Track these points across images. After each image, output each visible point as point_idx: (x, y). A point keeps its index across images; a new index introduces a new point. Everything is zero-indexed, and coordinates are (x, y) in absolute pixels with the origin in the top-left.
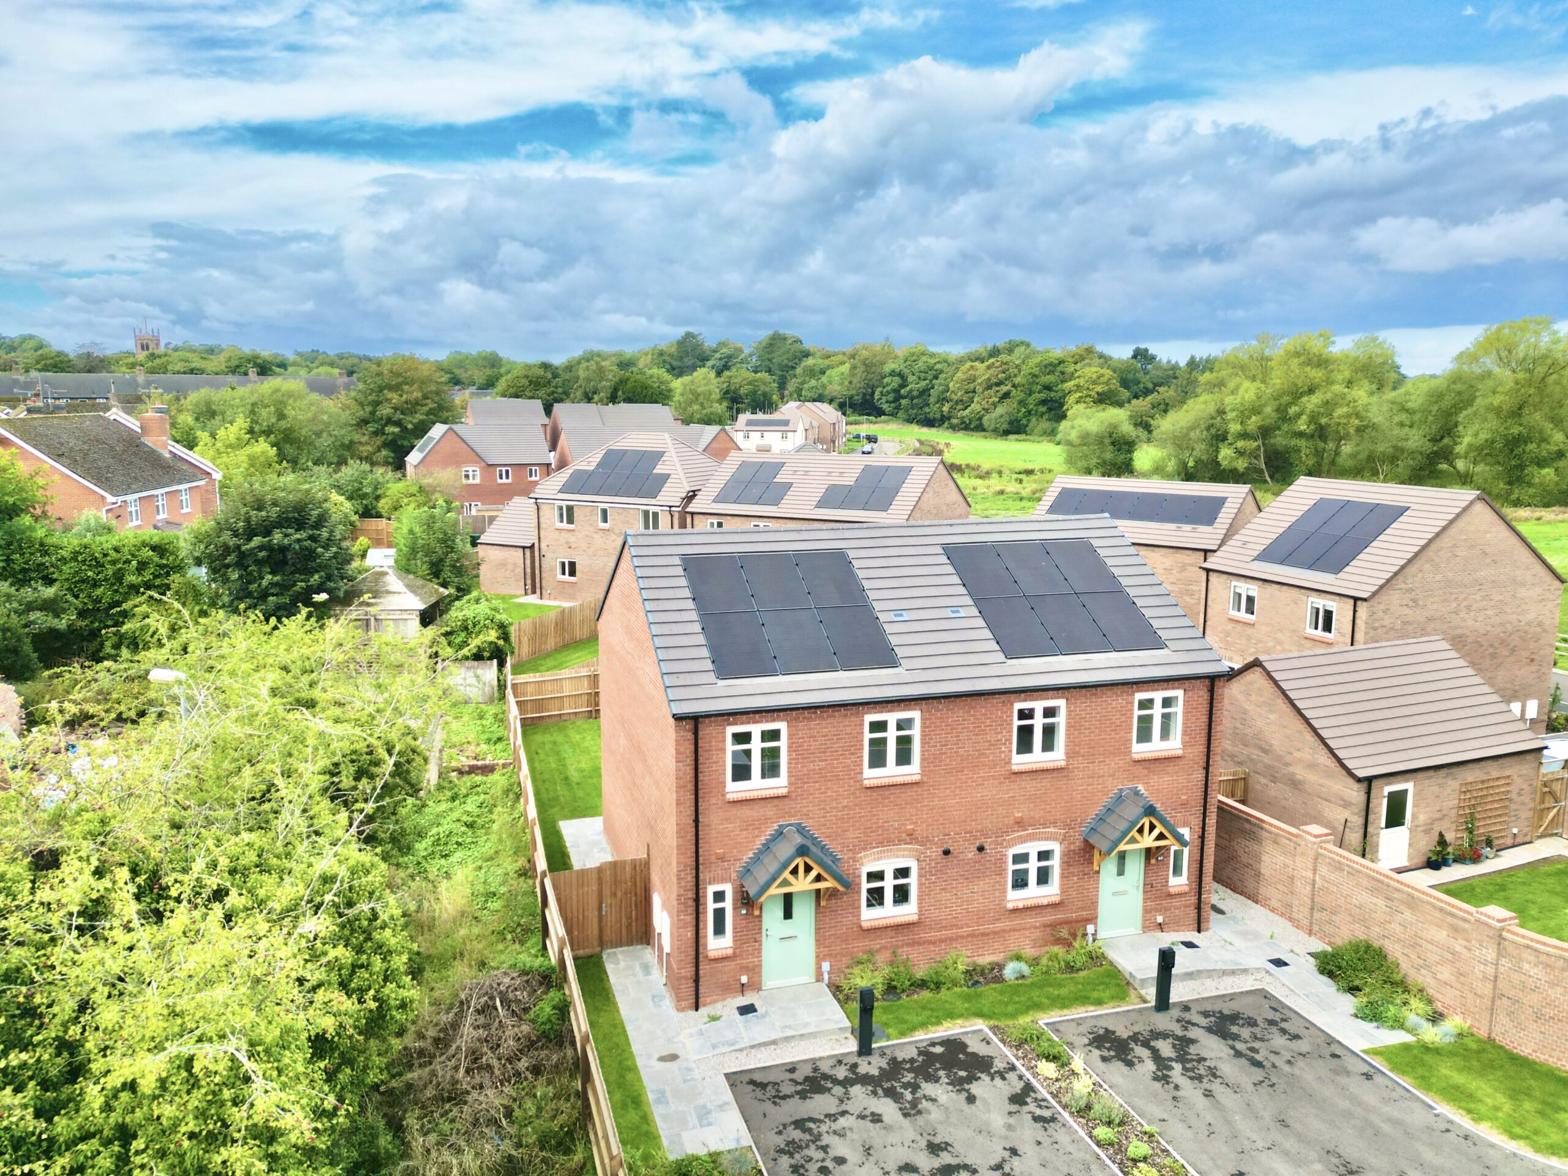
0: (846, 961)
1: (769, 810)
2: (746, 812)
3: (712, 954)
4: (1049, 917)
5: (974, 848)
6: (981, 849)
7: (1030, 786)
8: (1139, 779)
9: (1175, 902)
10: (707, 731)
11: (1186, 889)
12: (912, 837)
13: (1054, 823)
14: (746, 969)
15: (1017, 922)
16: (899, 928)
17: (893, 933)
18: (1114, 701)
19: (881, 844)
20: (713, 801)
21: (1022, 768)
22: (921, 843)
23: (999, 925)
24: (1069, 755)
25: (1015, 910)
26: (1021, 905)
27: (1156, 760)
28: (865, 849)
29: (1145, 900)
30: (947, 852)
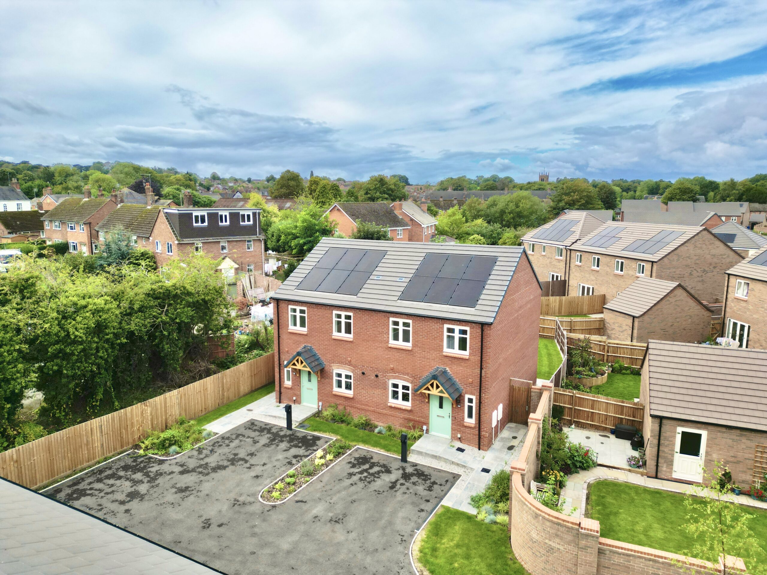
0: (328, 404)
1: (301, 339)
2: (294, 337)
3: (285, 386)
4: (407, 416)
5: (374, 375)
6: (377, 376)
7: (397, 355)
8: (447, 366)
9: (468, 430)
10: (282, 305)
11: (473, 426)
12: (350, 363)
13: (407, 374)
14: (295, 395)
15: (393, 413)
16: (347, 398)
17: (344, 400)
18: (435, 326)
19: (339, 362)
20: (284, 331)
21: (393, 346)
22: (354, 367)
23: (385, 411)
24: (414, 345)
25: (391, 407)
26: (393, 405)
27: (455, 358)
28: (333, 363)
29: (452, 424)
30: (363, 373)
